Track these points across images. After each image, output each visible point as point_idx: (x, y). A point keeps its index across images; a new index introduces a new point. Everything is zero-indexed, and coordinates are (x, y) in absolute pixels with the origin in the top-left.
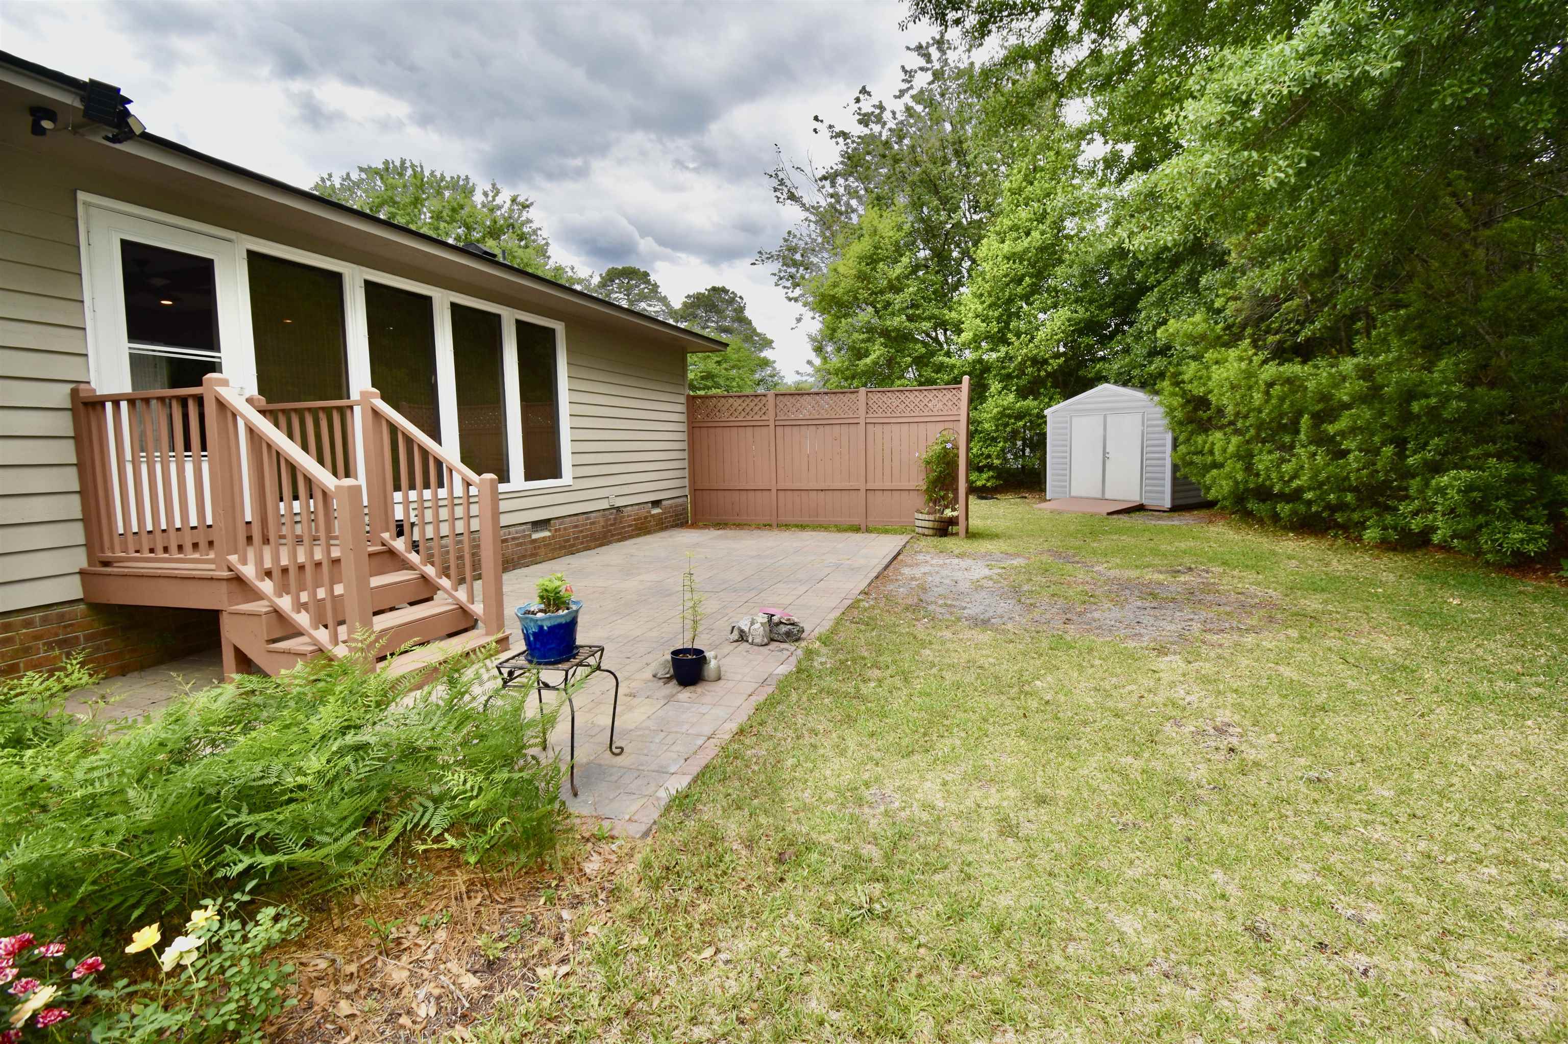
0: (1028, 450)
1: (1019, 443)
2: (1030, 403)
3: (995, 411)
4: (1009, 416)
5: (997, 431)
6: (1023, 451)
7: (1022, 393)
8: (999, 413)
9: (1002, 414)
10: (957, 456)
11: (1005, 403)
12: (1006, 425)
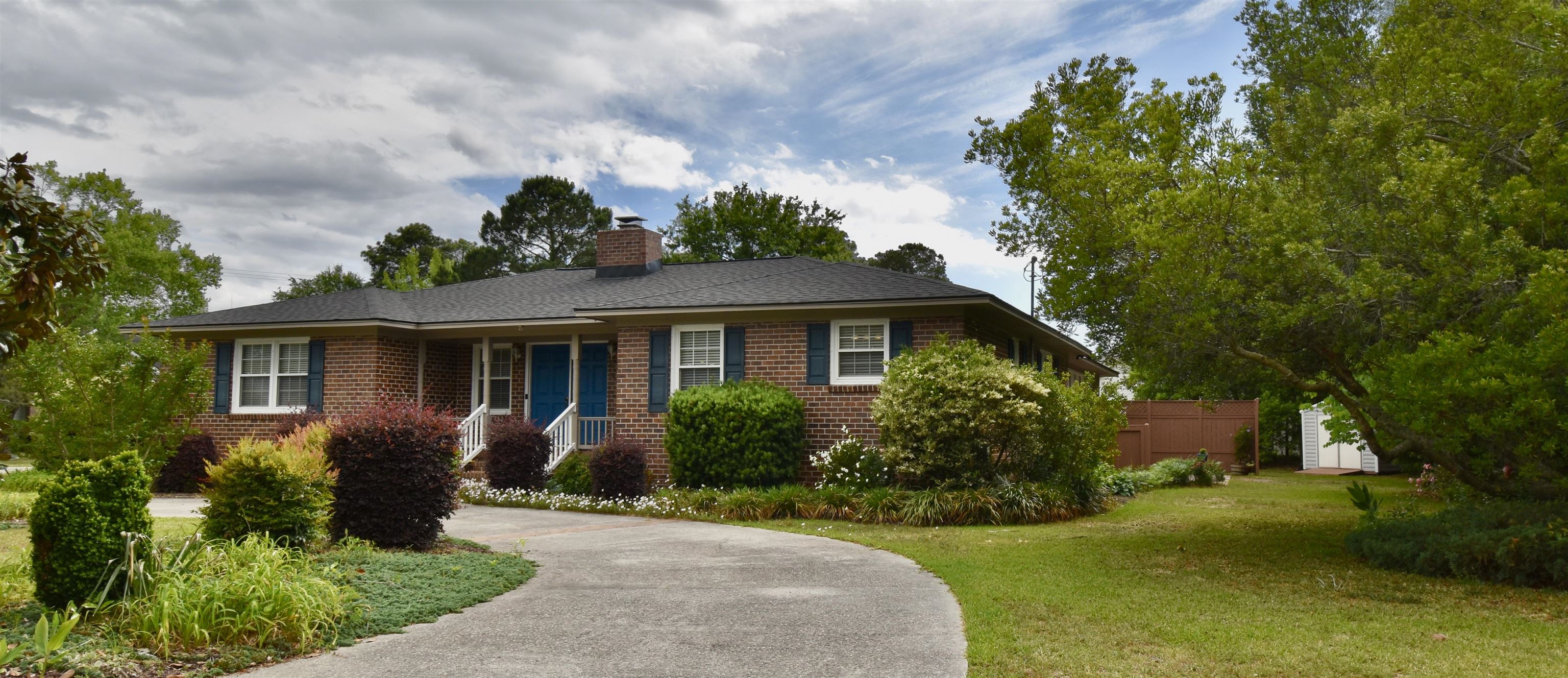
0: (1290, 439)
1: (1283, 432)
2: (1290, 404)
3: (1266, 409)
4: (1276, 414)
5: (1267, 423)
6: (1287, 438)
7: (1284, 399)
8: (1269, 411)
9: (1271, 412)
10: (1254, 436)
11: (1273, 405)
12: (1274, 419)
